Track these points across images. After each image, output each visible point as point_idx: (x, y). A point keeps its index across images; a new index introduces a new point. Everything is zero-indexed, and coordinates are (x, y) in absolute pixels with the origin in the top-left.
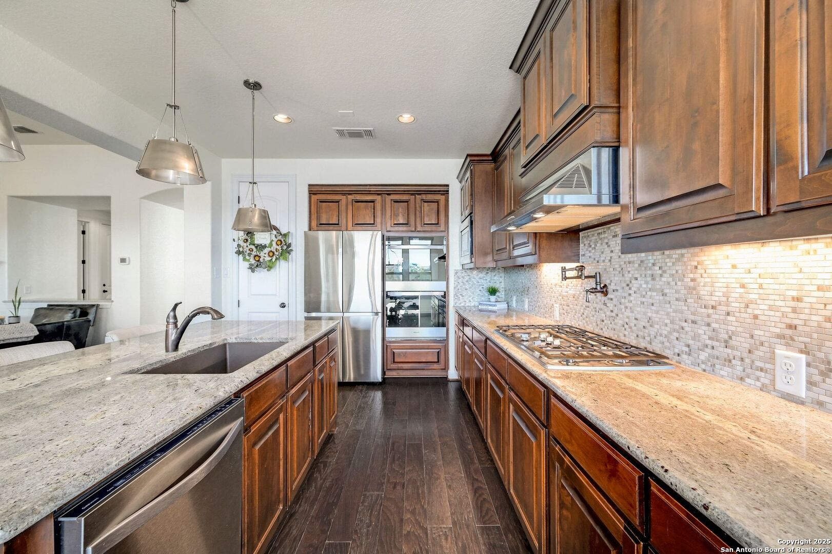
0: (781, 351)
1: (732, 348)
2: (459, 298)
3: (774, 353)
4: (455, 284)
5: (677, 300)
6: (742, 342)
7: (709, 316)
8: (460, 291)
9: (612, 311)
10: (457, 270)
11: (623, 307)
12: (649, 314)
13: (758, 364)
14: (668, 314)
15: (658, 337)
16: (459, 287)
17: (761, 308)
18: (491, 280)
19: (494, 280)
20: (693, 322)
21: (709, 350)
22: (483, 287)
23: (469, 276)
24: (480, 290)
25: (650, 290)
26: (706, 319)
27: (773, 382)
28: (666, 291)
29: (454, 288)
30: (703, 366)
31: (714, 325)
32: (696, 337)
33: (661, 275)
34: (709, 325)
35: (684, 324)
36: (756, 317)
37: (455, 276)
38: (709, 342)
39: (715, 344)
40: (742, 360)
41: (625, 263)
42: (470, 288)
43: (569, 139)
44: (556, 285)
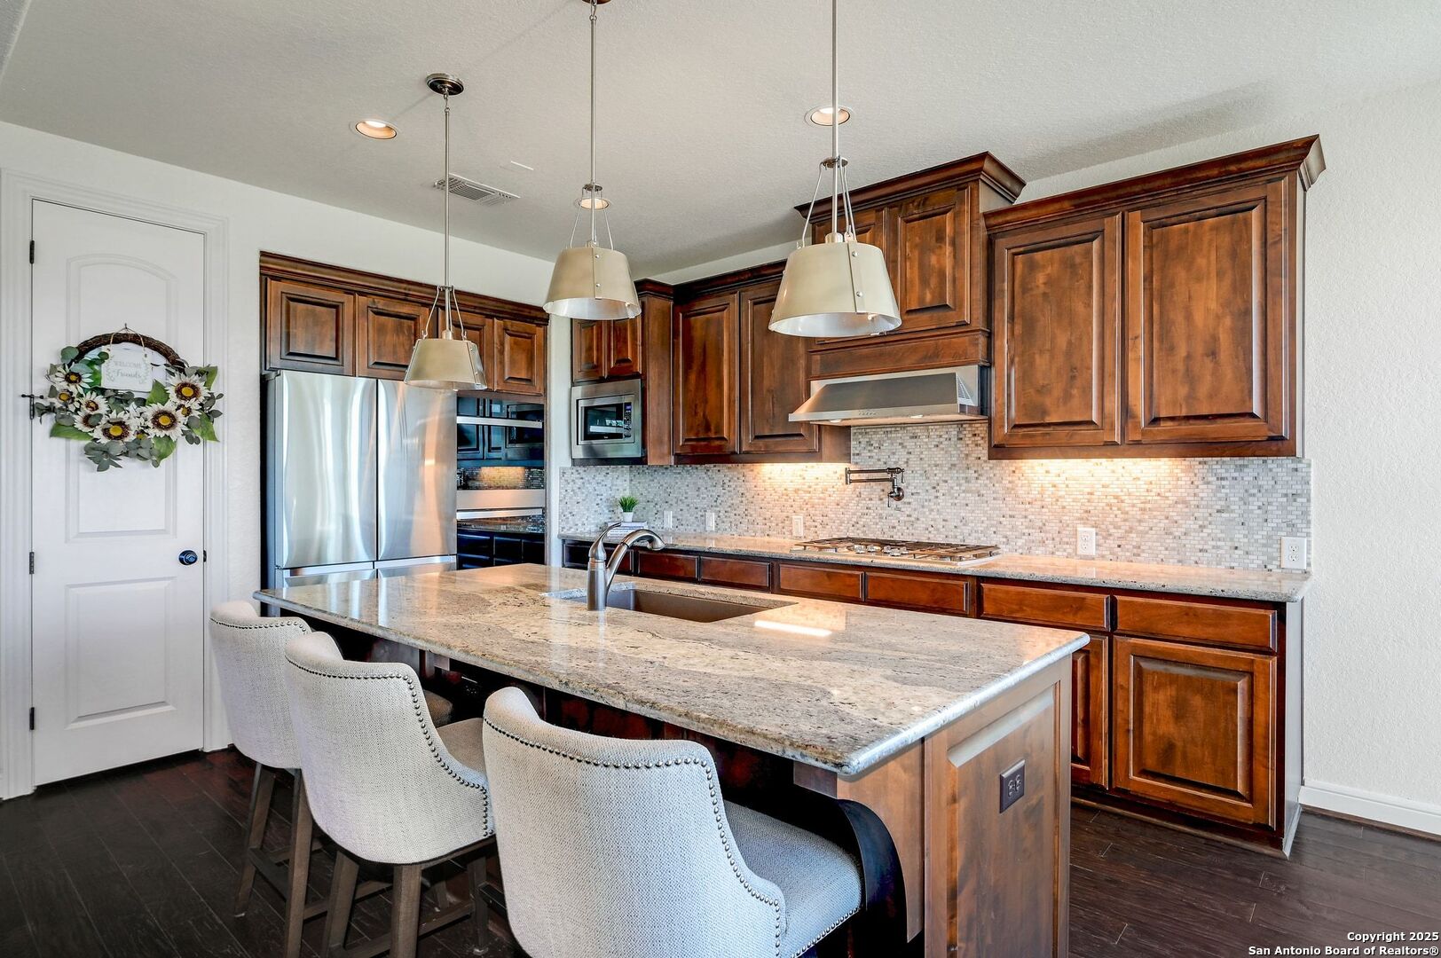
0: (1080, 528)
1: (1046, 532)
2: (568, 518)
3: (1076, 531)
4: (560, 493)
5: (994, 499)
6: (1053, 527)
7: (1026, 510)
8: (568, 505)
9: (909, 516)
10: (564, 469)
11: (926, 510)
12: (963, 514)
13: (1065, 540)
14: (985, 512)
15: (974, 535)
16: (567, 499)
17: (1067, 501)
18: (612, 485)
19: (616, 485)
20: (1011, 516)
21: (1026, 537)
22: (602, 497)
23: (582, 478)
24: (598, 504)
25: (964, 492)
26: (1024, 513)
27: (1075, 550)
28: (982, 492)
29: (560, 501)
30: (1020, 551)
31: (1030, 517)
32: (1013, 528)
33: (977, 478)
34: (1026, 517)
35: (1002, 519)
36: (1064, 507)
37: (561, 478)
38: (1026, 531)
39: (1031, 531)
40: (1053, 539)
41: (929, 465)
42: (584, 500)
43: (931, 342)
44: (796, 491)
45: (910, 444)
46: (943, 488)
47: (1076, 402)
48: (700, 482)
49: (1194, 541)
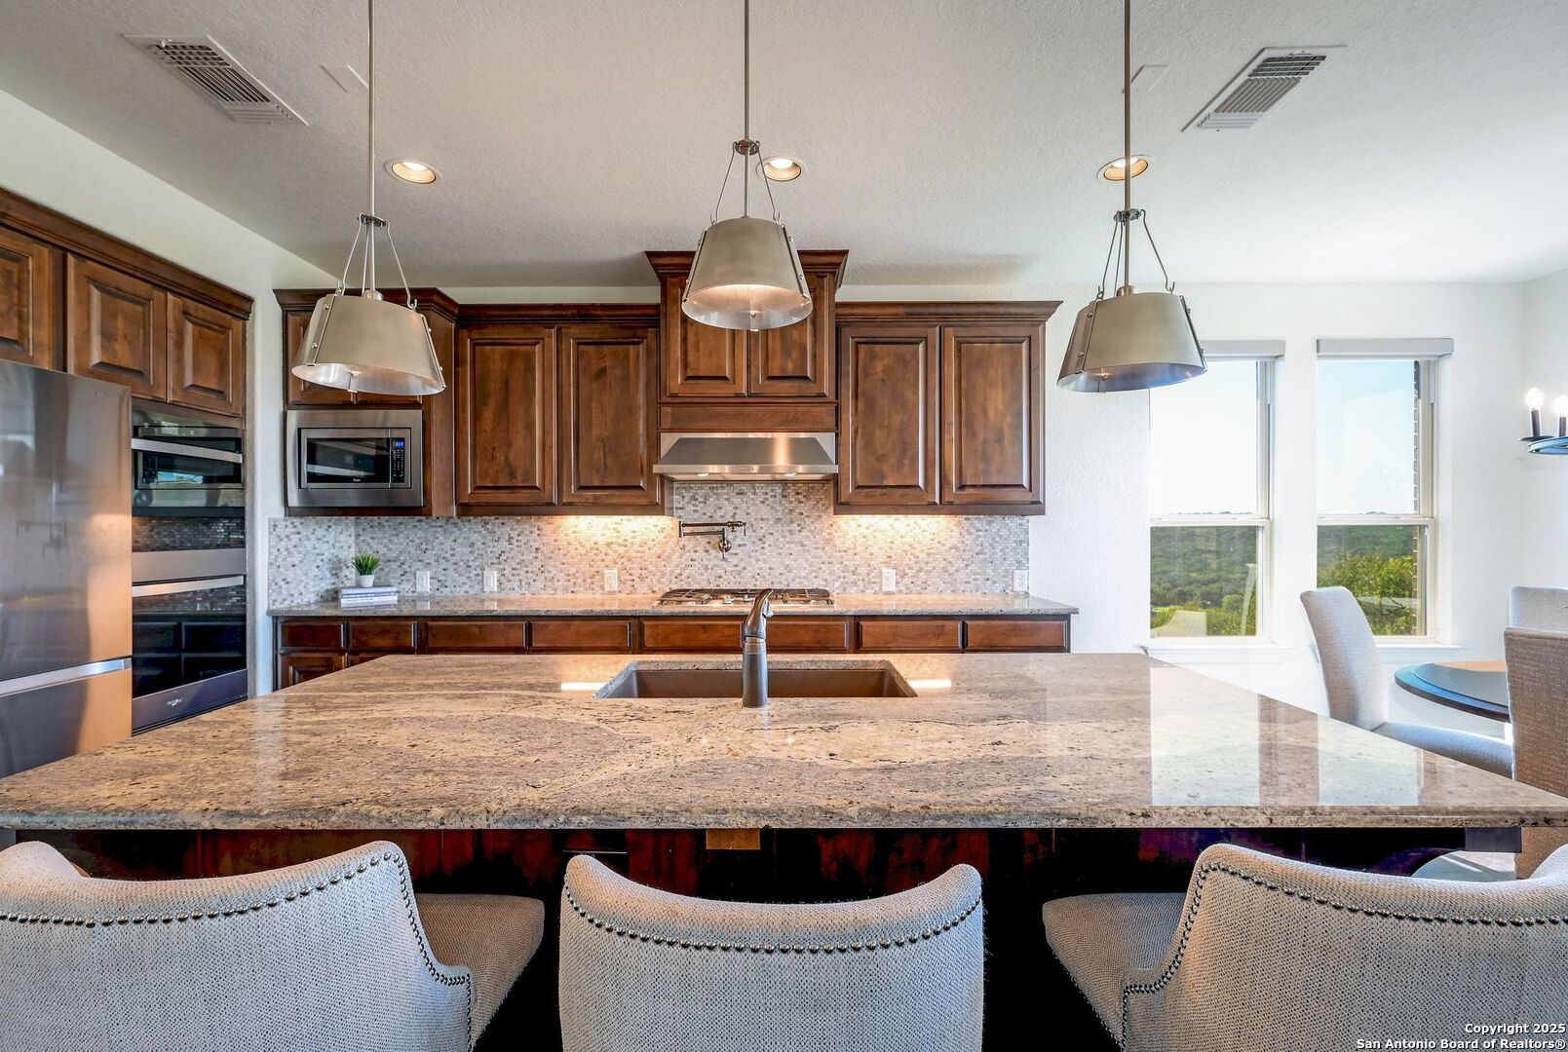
0: (885, 570)
1: (859, 574)
2: (280, 587)
3: (881, 572)
4: (270, 554)
5: (815, 548)
6: (863, 570)
7: (842, 557)
8: (282, 570)
9: (736, 566)
10: (276, 520)
11: (753, 560)
12: (787, 563)
13: (872, 580)
14: (807, 560)
15: (797, 580)
16: (280, 562)
17: (875, 549)
18: (336, 542)
19: (339, 542)
20: (829, 563)
21: (841, 580)
22: (324, 557)
23: (299, 533)
24: (318, 567)
25: (788, 542)
26: (840, 560)
27: (880, 588)
28: (804, 543)
29: (271, 564)
30: (837, 591)
31: (846, 563)
32: (831, 573)
33: (800, 531)
34: (842, 563)
35: (822, 565)
36: (872, 554)
37: (270, 533)
38: (842, 574)
39: (846, 574)
40: (863, 580)
41: (756, 520)
42: (301, 562)
43: (792, 408)
44: (609, 545)
45: (736, 500)
46: (769, 540)
47: (906, 470)
48: (474, 537)
49: (962, 576)
